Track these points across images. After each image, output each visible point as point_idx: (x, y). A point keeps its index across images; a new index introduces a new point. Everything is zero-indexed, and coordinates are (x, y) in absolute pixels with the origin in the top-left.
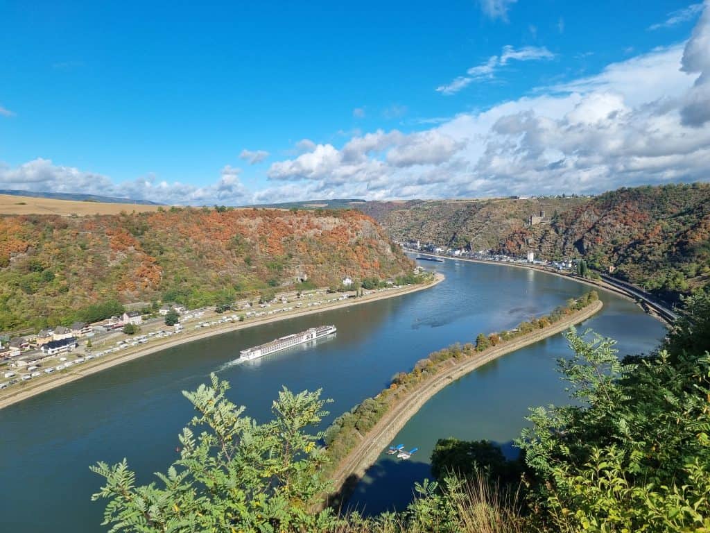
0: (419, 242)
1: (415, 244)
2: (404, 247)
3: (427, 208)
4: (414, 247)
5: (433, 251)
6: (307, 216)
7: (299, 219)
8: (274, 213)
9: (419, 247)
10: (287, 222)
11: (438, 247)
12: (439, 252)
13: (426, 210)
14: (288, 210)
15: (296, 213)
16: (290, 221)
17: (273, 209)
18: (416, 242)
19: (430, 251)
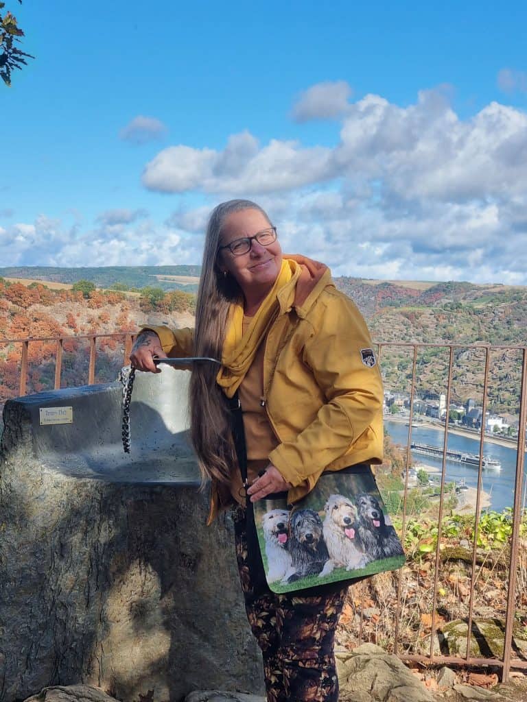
0: (443, 397)
1: (433, 403)
2: (403, 409)
3: (479, 306)
4: (431, 412)
5: (478, 425)
6: (118, 307)
7: (96, 313)
8: (27, 293)
9: (443, 411)
10: (60, 319)
11: (494, 413)
12: (496, 429)
13: (477, 312)
14: (68, 287)
15: (87, 296)
16: (69, 316)
17: (26, 282)
18: (435, 397)
19: (470, 424)
